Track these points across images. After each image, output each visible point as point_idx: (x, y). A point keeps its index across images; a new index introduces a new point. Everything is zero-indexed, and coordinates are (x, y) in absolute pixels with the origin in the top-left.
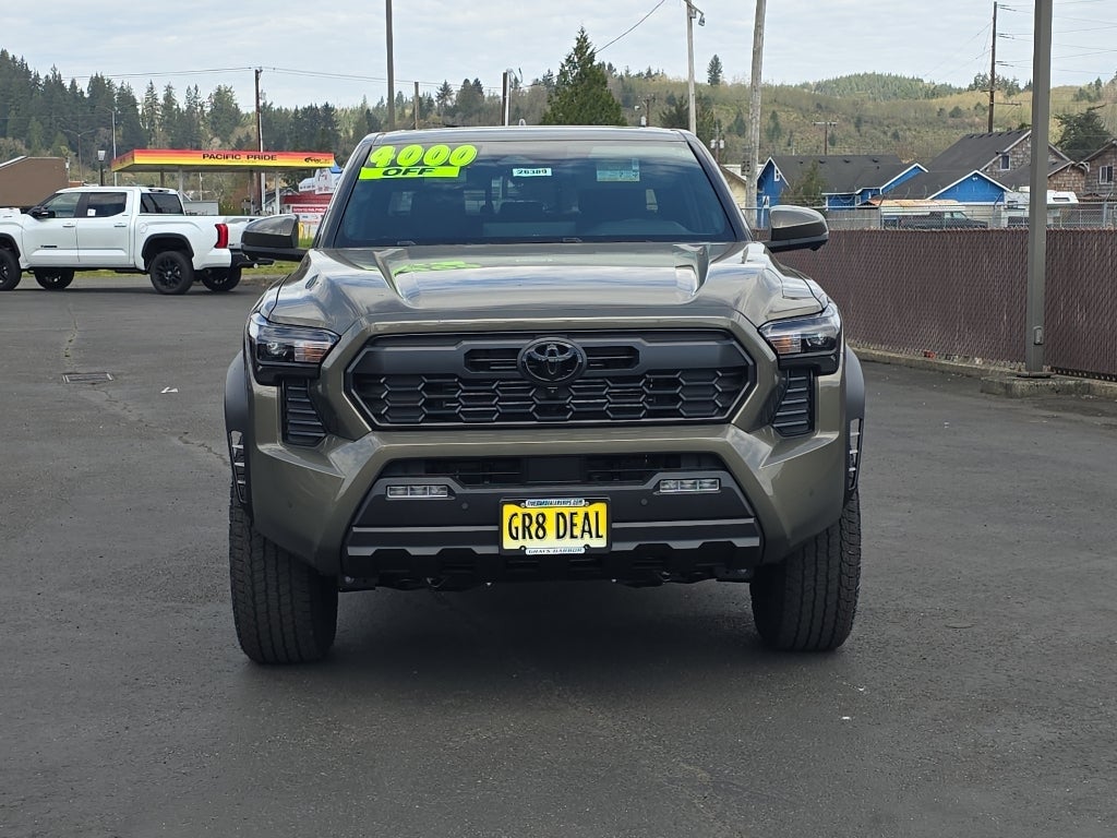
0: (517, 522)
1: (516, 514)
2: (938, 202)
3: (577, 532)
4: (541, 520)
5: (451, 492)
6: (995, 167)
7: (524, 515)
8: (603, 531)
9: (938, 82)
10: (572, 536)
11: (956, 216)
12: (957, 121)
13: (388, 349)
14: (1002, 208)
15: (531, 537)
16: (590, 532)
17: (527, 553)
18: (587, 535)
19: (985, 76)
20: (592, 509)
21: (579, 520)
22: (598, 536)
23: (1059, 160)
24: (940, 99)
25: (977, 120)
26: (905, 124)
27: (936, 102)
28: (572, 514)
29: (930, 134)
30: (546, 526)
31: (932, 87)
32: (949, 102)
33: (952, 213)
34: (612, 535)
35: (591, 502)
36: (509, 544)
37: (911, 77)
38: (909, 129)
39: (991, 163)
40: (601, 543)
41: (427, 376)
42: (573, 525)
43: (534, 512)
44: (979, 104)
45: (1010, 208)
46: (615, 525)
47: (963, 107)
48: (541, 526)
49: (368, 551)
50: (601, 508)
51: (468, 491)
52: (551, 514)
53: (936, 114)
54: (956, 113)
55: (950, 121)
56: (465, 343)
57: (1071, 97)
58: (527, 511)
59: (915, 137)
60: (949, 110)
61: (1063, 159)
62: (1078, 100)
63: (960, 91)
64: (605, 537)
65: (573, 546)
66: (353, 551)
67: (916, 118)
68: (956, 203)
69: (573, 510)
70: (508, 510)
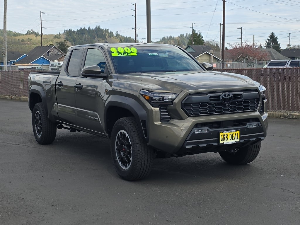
0: (222, 137)
1: (222, 135)
2: (33, 65)
3: (234, 138)
4: (227, 136)
5: (208, 130)
6: (46, 55)
7: (224, 135)
8: (239, 138)
9: (17, 32)
10: (233, 139)
11: (39, 68)
12: (23, 43)
13: (193, 97)
14: (49, 66)
15: (225, 140)
16: (236, 138)
17: (225, 144)
18: (235, 139)
19: (30, 31)
20: (236, 133)
21: (234, 135)
22: (237, 139)
23: (62, 54)
24: (18, 37)
25: (29, 42)
26: (9, 43)
27: (17, 38)
28: (233, 134)
29: (16, 46)
30: (228, 137)
31: (15, 33)
32: (21, 38)
33: (38, 67)
34: (241, 138)
35: (237, 131)
36: (221, 142)
37: (9, 30)
38: (10, 45)
39: (44, 54)
40: (238, 140)
41: (201, 103)
42: (233, 137)
43: (225, 134)
44: (29, 38)
45: (52, 66)
46: (241, 136)
47: (25, 39)
48: (227, 137)
49: (191, 146)
50: (238, 132)
51: (212, 130)
52: (229, 134)
53: (17, 41)
54: (23, 40)
55: (21, 43)
56: (208, 95)
57: (53, 37)
58: (224, 134)
59: (12, 47)
60: (21, 40)
61: (62, 53)
62: (55, 38)
63: (23, 35)
64: (239, 139)
65: (233, 141)
66: (187, 147)
67: (12, 42)
68: (38, 65)
69: (233, 133)
70: (221, 134)
